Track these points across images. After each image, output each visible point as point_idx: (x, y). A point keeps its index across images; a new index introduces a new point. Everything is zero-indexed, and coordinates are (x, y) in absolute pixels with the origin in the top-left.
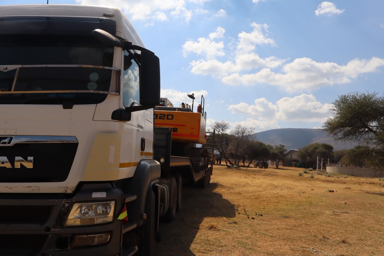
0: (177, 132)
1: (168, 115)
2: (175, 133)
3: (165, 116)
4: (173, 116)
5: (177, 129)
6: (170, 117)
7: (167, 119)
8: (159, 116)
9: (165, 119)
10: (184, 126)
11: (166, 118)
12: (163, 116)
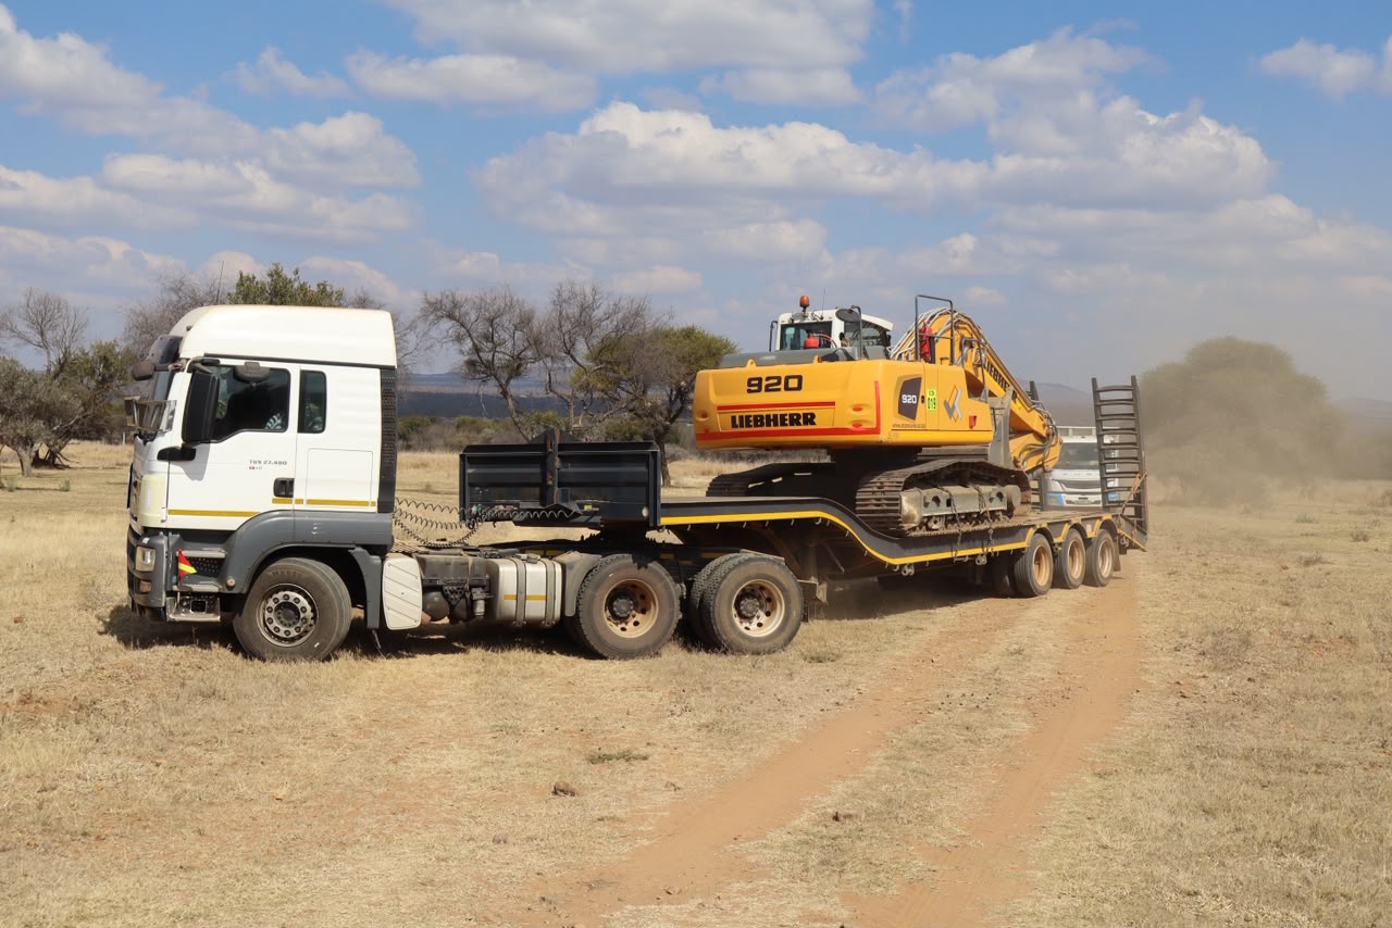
0: (814, 424)
1: (787, 378)
2: (809, 427)
3: (779, 383)
4: (800, 378)
5: (813, 416)
6: (793, 383)
7: (787, 388)
8: (764, 383)
9: (779, 390)
10: (833, 404)
11: (782, 386)
12: (775, 381)
